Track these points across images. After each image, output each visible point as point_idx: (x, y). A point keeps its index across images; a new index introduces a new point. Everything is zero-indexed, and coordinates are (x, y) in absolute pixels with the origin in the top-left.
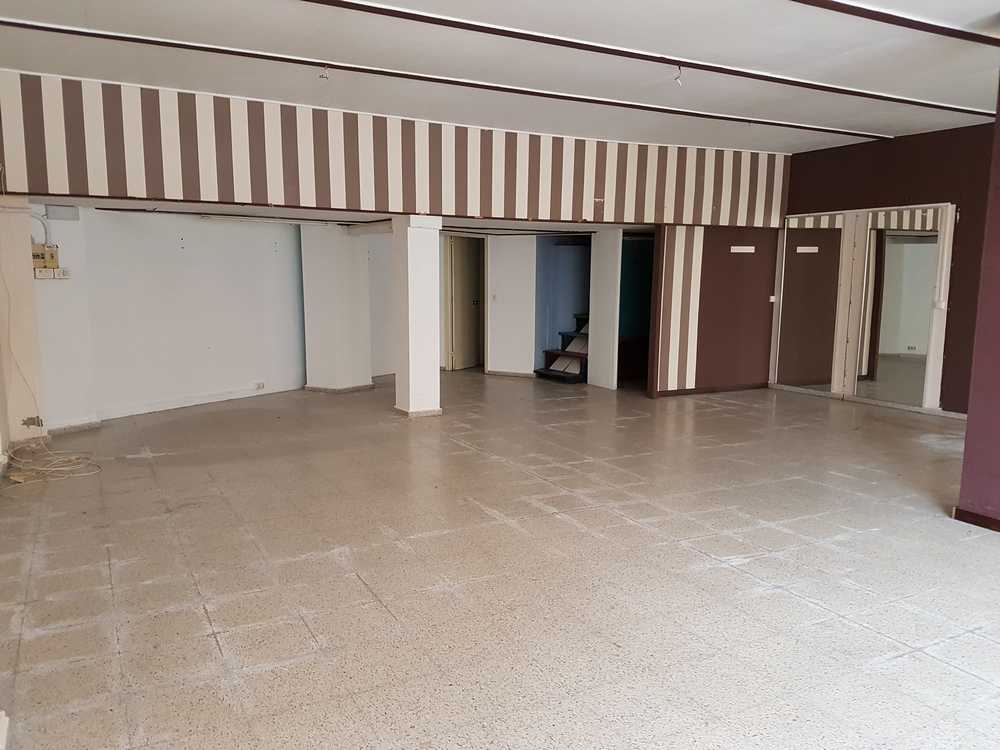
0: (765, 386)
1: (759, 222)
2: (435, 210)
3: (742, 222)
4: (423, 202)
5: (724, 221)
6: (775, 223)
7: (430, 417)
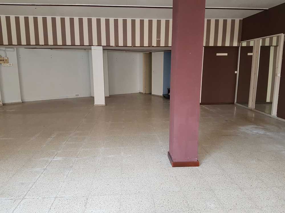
0: (233, 103)
1: (227, 44)
2: (99, 44)
3: (219, 44)
4: (95, 42)
5: (211, 44)
6: (235, 44)
7: (102, 106)
